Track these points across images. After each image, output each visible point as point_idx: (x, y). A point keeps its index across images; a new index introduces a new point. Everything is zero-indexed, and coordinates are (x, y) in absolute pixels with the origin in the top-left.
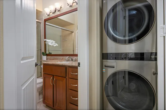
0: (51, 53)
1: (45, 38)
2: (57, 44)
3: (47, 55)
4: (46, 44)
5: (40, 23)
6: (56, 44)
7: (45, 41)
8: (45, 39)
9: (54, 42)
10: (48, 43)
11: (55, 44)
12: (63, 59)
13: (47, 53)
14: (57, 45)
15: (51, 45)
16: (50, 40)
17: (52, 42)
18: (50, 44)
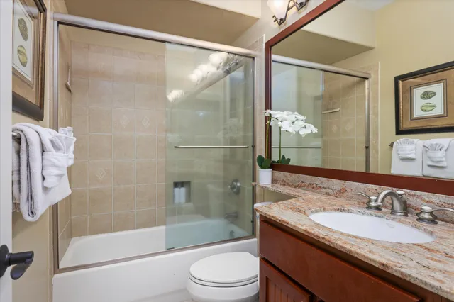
0: (289, 160)
1: (268, 105)
2: (312, 126)
3: (274, 166)
4: (270, 127)
5: (254, 58)
6: (308, 125)
7: (266, 117)
8: (268, 111)
9: (302, 117)
10: (280, 123)
11: (305, 127)
12: (343, 191)
13: (275, 158)
14: (315, 131)
15: (290, 130)
16: (286, 113)
17: (294, 119)
18: (286, 126)
